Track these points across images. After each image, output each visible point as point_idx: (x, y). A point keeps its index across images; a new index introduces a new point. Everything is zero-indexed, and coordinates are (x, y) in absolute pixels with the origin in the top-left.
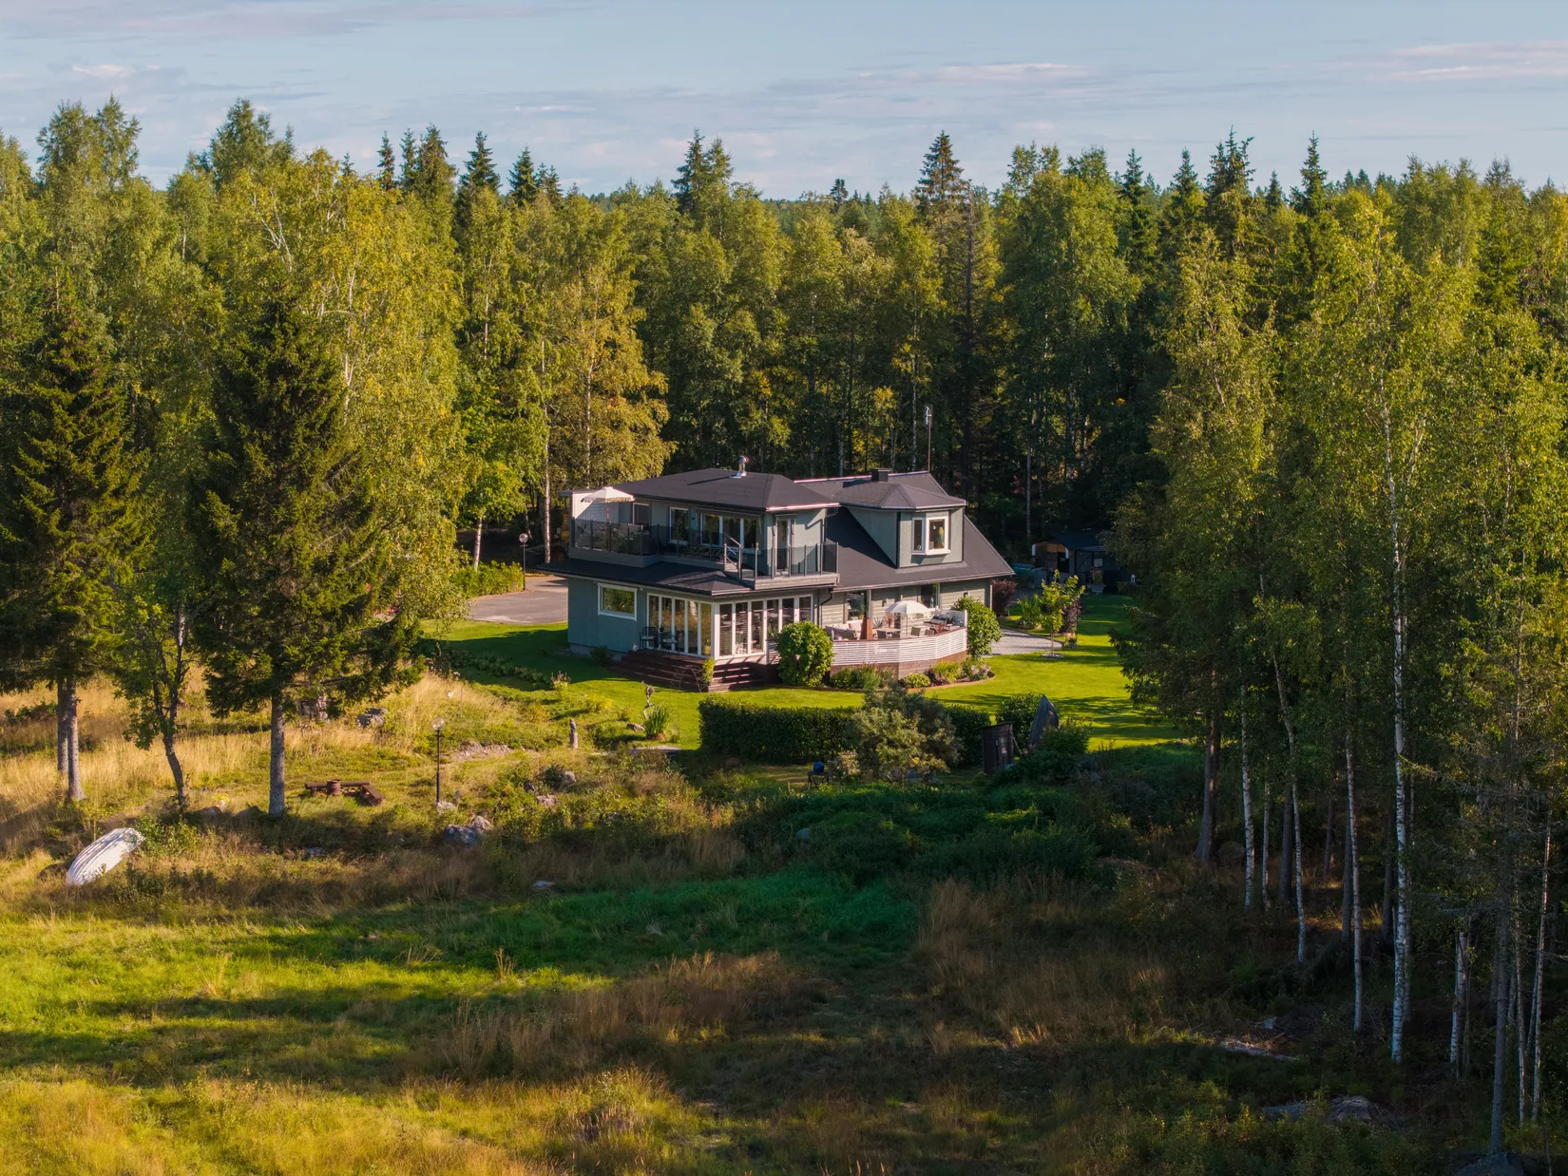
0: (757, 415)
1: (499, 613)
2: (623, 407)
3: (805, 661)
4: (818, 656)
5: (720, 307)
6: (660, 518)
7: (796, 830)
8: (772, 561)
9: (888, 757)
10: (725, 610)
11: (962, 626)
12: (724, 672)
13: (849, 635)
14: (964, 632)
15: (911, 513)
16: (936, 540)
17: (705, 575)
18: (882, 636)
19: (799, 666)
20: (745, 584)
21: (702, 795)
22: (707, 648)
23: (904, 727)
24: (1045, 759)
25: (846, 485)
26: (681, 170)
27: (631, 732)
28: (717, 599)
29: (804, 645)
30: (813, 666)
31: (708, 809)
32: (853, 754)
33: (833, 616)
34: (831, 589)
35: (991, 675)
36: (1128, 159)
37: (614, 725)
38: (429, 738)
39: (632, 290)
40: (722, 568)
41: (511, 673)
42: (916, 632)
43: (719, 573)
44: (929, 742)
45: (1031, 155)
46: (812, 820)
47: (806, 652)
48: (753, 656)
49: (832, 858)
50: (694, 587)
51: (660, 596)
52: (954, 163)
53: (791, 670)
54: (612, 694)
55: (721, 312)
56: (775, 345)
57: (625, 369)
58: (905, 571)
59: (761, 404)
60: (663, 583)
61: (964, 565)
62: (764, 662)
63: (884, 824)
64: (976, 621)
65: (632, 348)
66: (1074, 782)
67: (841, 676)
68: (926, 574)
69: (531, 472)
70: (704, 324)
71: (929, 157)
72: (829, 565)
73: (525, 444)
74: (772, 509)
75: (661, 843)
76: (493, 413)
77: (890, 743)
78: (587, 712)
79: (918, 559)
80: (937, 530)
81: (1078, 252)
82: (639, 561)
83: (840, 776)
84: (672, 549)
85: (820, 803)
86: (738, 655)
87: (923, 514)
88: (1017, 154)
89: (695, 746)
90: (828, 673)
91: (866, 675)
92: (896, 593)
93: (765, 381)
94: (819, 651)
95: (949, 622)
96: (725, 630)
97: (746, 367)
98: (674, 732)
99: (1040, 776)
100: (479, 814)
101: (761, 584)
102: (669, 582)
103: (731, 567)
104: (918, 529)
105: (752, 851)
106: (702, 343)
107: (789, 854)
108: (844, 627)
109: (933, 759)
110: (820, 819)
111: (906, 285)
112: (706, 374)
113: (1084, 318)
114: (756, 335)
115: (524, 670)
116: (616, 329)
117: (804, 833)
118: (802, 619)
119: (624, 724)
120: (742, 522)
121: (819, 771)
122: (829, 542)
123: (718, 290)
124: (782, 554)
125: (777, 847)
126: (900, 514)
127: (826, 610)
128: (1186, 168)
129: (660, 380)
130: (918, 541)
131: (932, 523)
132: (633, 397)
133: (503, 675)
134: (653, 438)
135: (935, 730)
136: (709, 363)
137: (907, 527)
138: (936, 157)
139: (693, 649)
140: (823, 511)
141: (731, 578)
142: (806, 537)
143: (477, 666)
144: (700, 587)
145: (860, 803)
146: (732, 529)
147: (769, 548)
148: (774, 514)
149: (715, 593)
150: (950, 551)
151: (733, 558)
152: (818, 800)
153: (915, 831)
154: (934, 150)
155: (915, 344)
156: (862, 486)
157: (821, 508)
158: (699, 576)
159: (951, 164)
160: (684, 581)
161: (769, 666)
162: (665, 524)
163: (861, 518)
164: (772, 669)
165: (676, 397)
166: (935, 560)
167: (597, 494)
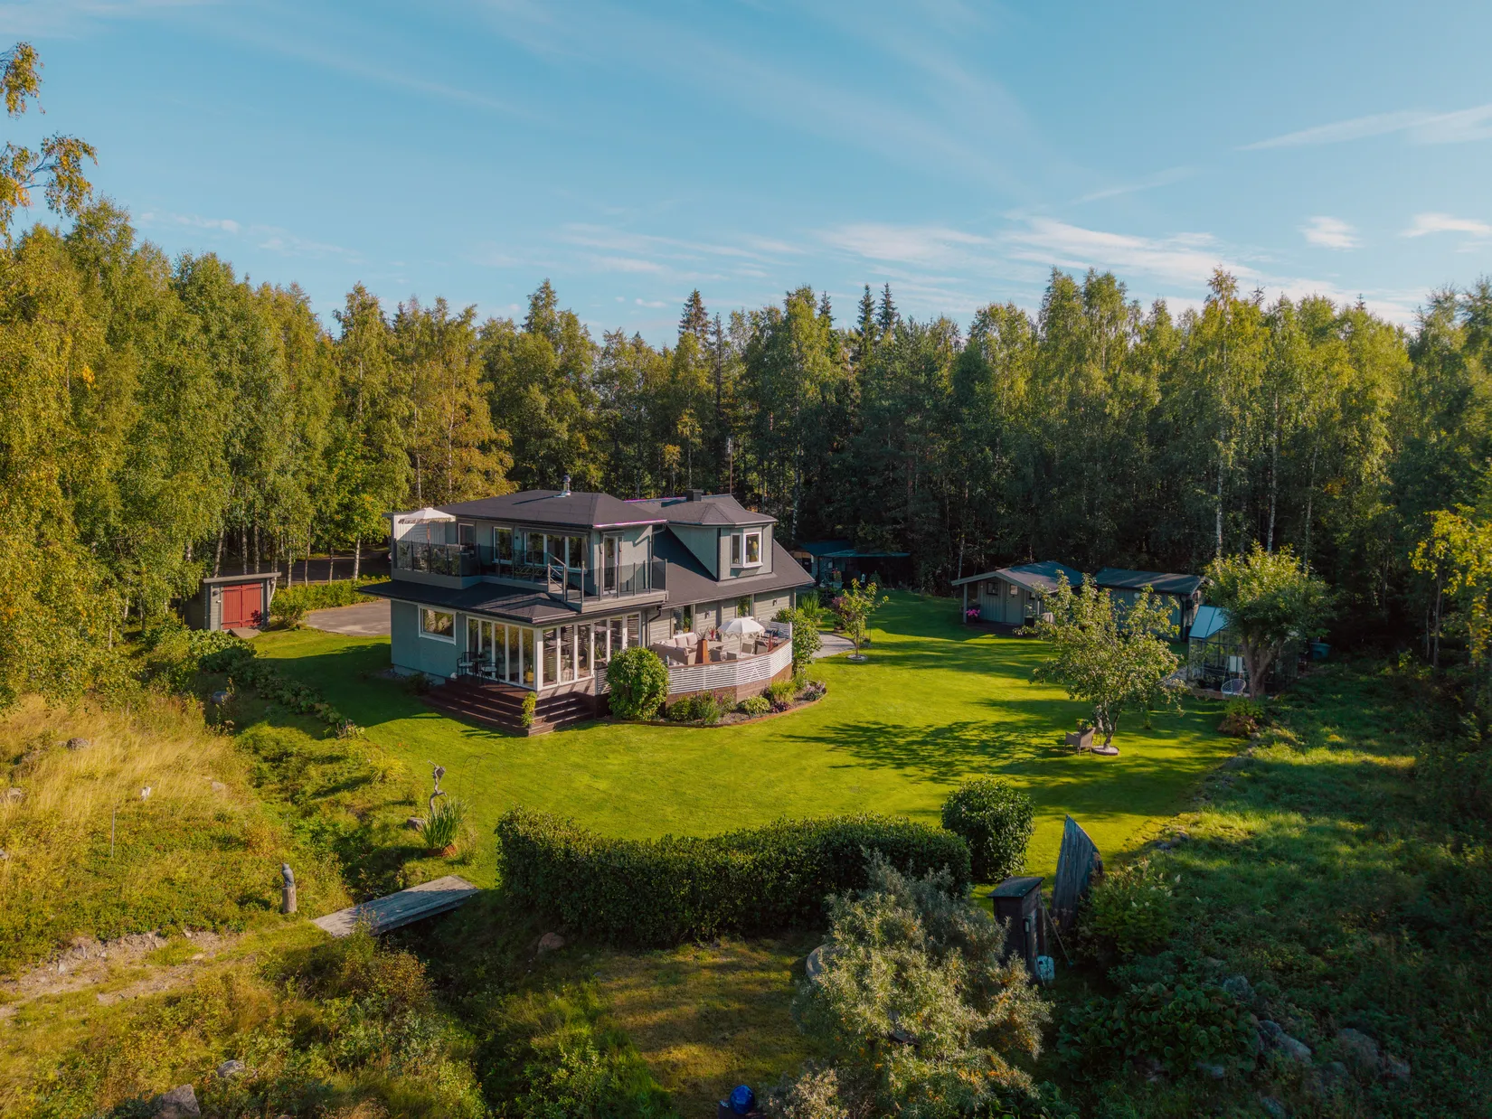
0: (579, 463)
2: (476, 456)
3: (638, 693)
4: (653, 686)
5: (551, 387)
6: (484, 538)
8: (599, 580)
10: (549, 636)
11: (787, 639)
12: (548, 708)
14: (789, 645)
15: (731, 528)
16: (752, 555)
17: (526, 598)
18: (716, 657)
19: (632, 698)
20: (571, 608)
22: (529, 674)
25: (664, 505)
26: (526, 317)
28: (541, 626)
29: (638, 676)
30: (647, 699)
33: (660, 631)
34: (659, 606)
35: (825, 692)
39: (484, 368)
40: (545, 590)
43: (543, 596)
45: (741, 317)
47: (640, 683)
48: (580, 683)
50: (513, 613)
51: (480, 621)
52: (702, 309)
53: (623, 703)
54: (415, 742)
55: (552, 391)
56: (591, 414)
57: (477, 427)
58: (726, 584)
59: (582, 455)
60: (479, 608)
61: (774, 575)
62: (592, 692)
64: (798, 631)
65: (482, 409)
67: (679, 708)
68: (743, 586)
70: (539, 398)
71: (687, 306)
72: (658, 581)
73: (392, 481)
74: (599, 526)
76: (364, 457)
78: (370, 780)
79: (736, 572)
80: (752, 545)
82: (457, 583)
84: (492, 569)
86: (564, 684)
87: (741, 529)
90: (664, 704)
91: (705, 704)
92: (717, 605)
93: (583, 440)
94: (654, 682)
95: (775, 635)
96: (549, 651)
97: (571, 428)
101: (589, 606)
102: (486, 607)
103: (555, 588)
104: (736, 541)
106: (538, 412)
108: (673, 644)
111: (682, 374)
112: (542, 435)
113: (810, 394)
114: (578, 405)
116: (469, 397)
118: (631, 643)
119: (405, 815)
120: (567, 540)
122: (656, 559)
123: (549, 374)
124: (610, 573)
126: (720, 531)
127: (653, 627)
129: (505, 436)
130: (736, 554)
131: (748, 538)
132: (484, 448)
134: (500, 479)
136: (543, 426)
137: (726, 542)
138: (692, 306)
139: (515, 677)
140: (650, 528)
141: (556, 601)
142: (633, 555)
144: (520, 612)
146: (558, 548)
147: (596, 566)
148: (600, 532)
149: (536, 619)
150: (763, 562)
151: (558, 579)
154: (690, 302)
155: (691, 415)
156: (678, 506)
157: (647, 525)
158: (519, 600)
159: (700, 310)
160: (503, 606)
161: (598, 696)
162: (489, 544)
163: (681, 535)
164: (602, 699)
165: (518, 447)
166: (750, 572)
167: (416, 515)
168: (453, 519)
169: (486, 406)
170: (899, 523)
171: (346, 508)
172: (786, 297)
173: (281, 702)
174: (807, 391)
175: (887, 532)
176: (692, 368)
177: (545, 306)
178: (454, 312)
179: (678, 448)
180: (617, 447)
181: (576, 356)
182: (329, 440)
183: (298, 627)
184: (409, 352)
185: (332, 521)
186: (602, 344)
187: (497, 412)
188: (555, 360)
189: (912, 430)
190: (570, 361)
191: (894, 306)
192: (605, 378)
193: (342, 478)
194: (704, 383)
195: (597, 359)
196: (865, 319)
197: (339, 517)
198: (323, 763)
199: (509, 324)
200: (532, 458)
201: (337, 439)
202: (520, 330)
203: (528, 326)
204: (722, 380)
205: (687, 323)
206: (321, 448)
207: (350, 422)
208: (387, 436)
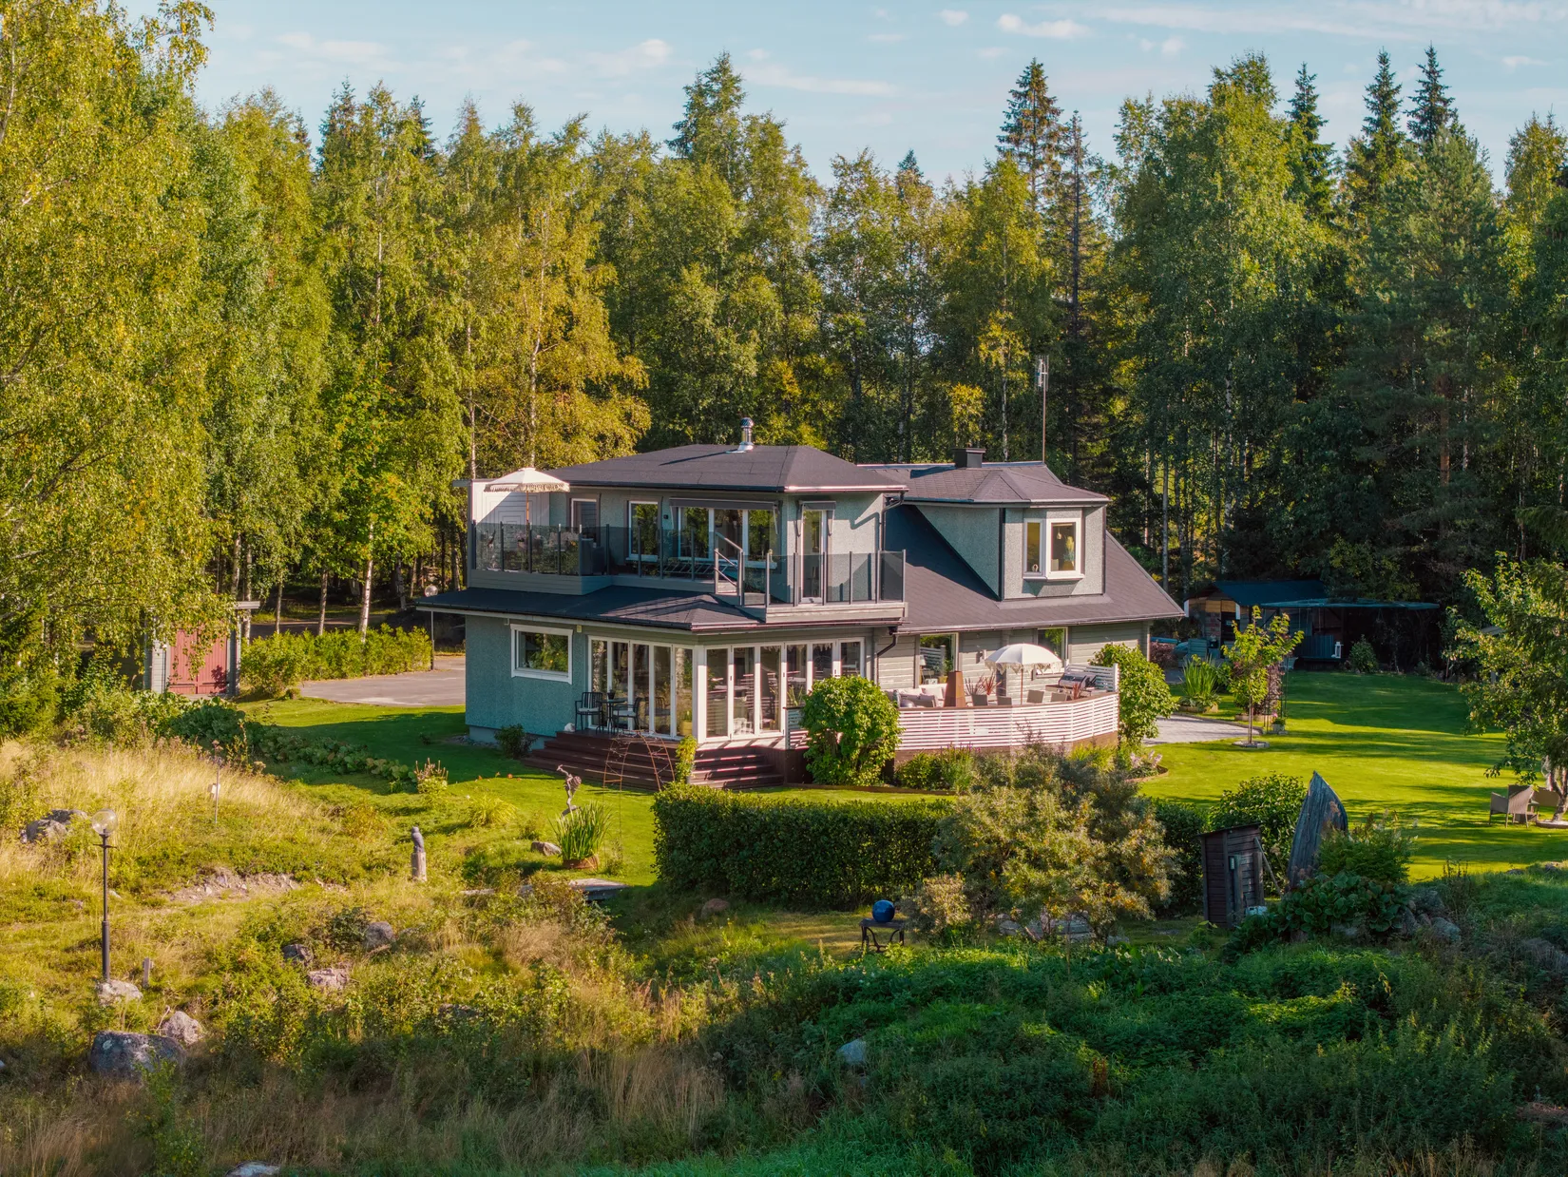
1: (380, 695)
2: (582, 406)
3: (850, 742)
4: (873, 732)
5: (726, 272)
6: (613, 516)
7: (837, 1044)
8: (796, 578)
9: (1028, 887)
10: (716, 662)
11: (1110, 691)
12: (714, 762)
13: (926, 702)
14: (1113, 700)
15: (1024, 509)
17: (682, 601)
18: (980, 701)
19: (841, 753)
20: (749, 614)
21: (649, 971)
22: (686, 725)
23: (1060, 826)
24: (1346, 892)
25: (915, 474)
26: (678, 127)
27: (536, 857)
28: (703, 638)
29: (849, 714)
30: (865, 751)
31: (655, 997)
32: (957, 883)
33: (896, 674)
34: (893, 629)
35: (1162, 770)
36: (1298, 76)
37: (508, 845)
38: (140, 861)
39: (597, 238)
40: (710, 590)
41: (361, 768)
42: (1035, 698)
43: (706, 598)
44: (1111, 856)
46: (874, 1021)
47: (853, 726)
48: (763, 738)
49: (919, 1110)
50: (662, 618)
51: (610, 641)
52: (1049, 101)
53: (827, 759)
54: (521, 798)
55: (727, 279)
56: (807, 326)
57: (584, 350)
58: (1013, 605)
60: (611, 615)
61: (1106, 599)
62: (782, 745)
63: (1031, 1030)
64: (1132, 682)
65: (594, 316)
66: (1408, 938)
67: (914, 768)
68: (1048, 610)
69: (445, 498)
70: (700, 294)
71: (1016, 94)
72: (890, 586)
74: (792, 488)
75: (540, 1070)
77: (1036, 862)
78: (468, 825)
79: (1033, 586)
80: (1064, 541)
81: (1238, 189)
82: (574, 585)
83: (930, 928)
84: (630, 568)
85: (886, 987)
86: (738, 736)
87: (1041, 511)
88: (1128, 109)
89: (649, 880)
90: (890, 763)
91: (957, 766)
92: (999, 637)
93: (789, 374)
94: (875, 724)
95: (1089, 683)
96: (716, 694)
97: (764, 353)
98: (614, 856)
99: (1338, 927)
100: (182, 1007)
101: (776, 614)
102: (622, 613)
103: (725, 588)
104: (1034, 532)
105: (740, 1089)
106: (700, 321)
107: (822, 1097)
108: (917, 692)
109: (1121, 892)
110: (889, 1020)
111: (991, 238)
112: (707, 368)
113: (1252, 280)
114: (777, 307)
115: (381, 763)
116: (571, 293)
117: (855, 1050)
118: (845, 672)
119: (528, 843)
120: (746, 513)
121: (886, 918)
122: (890, 553)
123: (722, 247)
124: (813, 566)
125: (796, 1081)
126: (1004, 513)
127: (885, 664)
128: (1385, 78)
129: (636, 369)
130: (1033, 560)
131: (1056, 529)
132: (596, 391)
133: (347, 772)
134: (626, 449)
135: (1123, 833)
136: (709, 350)
137: (1015, 533)
138: (1025, 95)
139: (663, 729)
140: (880, 501)
141: (725, 605)
142: (853, 542)
143: (308, 759)
144: (672, 618)
145: (975, 983)
146: (730, 526)
147: (790, 552)
148: (799, 499)
149: (699, 628)
150: (1085, 576)
151: (730, 574)
152: (882, 979)
153: (1102, 1047)
154: (1022, 85)
155: (1007, 325)
156: (940, 475)
157: (877, 493)
158: (671, 603)
159: (1045, 103)
160: (646, 612)
161: (790, 752)
162: (621, 524)
163: (939, 522)
164: (795, 756)
165: (661, 394)
166: (1059, 590)
167: (512, 478)
168: (566, 487)
169: (601, 310)
170: (1419, 542)
171: (354, 499)
172: (1213, 80)
173: (310, 762)
174: (1245, 274)
175: (1389, 560)
176: (1011, 229)
177: (718, 108)
178: (546, 130)
179: (978, 392)
180: (857, 392)
181: (778, 208)
182: (327, 376)
183: (290, 694)
184: (465, 208)
185: (329, 522)
186: (828, 181)
187: (621, 325)
188: (735, 219)
189: (1440, 354)
190: (763, 217)
191: (1446, 94)
192: (838, 251)
193: (349, 442)
194: (1032, 256)
195: (819, 210)
196: (1378, 123)
197: (339, 516)
198: (397, 814)
199: (642, 144)
200: (687, 413)
201: (338, 373)
202: (666, 152)
203: (681, 143)
204: (1084, 252)
205: (1015, 132)
206: (316, 389)
207: (360, 340)
208: (426, 367)
